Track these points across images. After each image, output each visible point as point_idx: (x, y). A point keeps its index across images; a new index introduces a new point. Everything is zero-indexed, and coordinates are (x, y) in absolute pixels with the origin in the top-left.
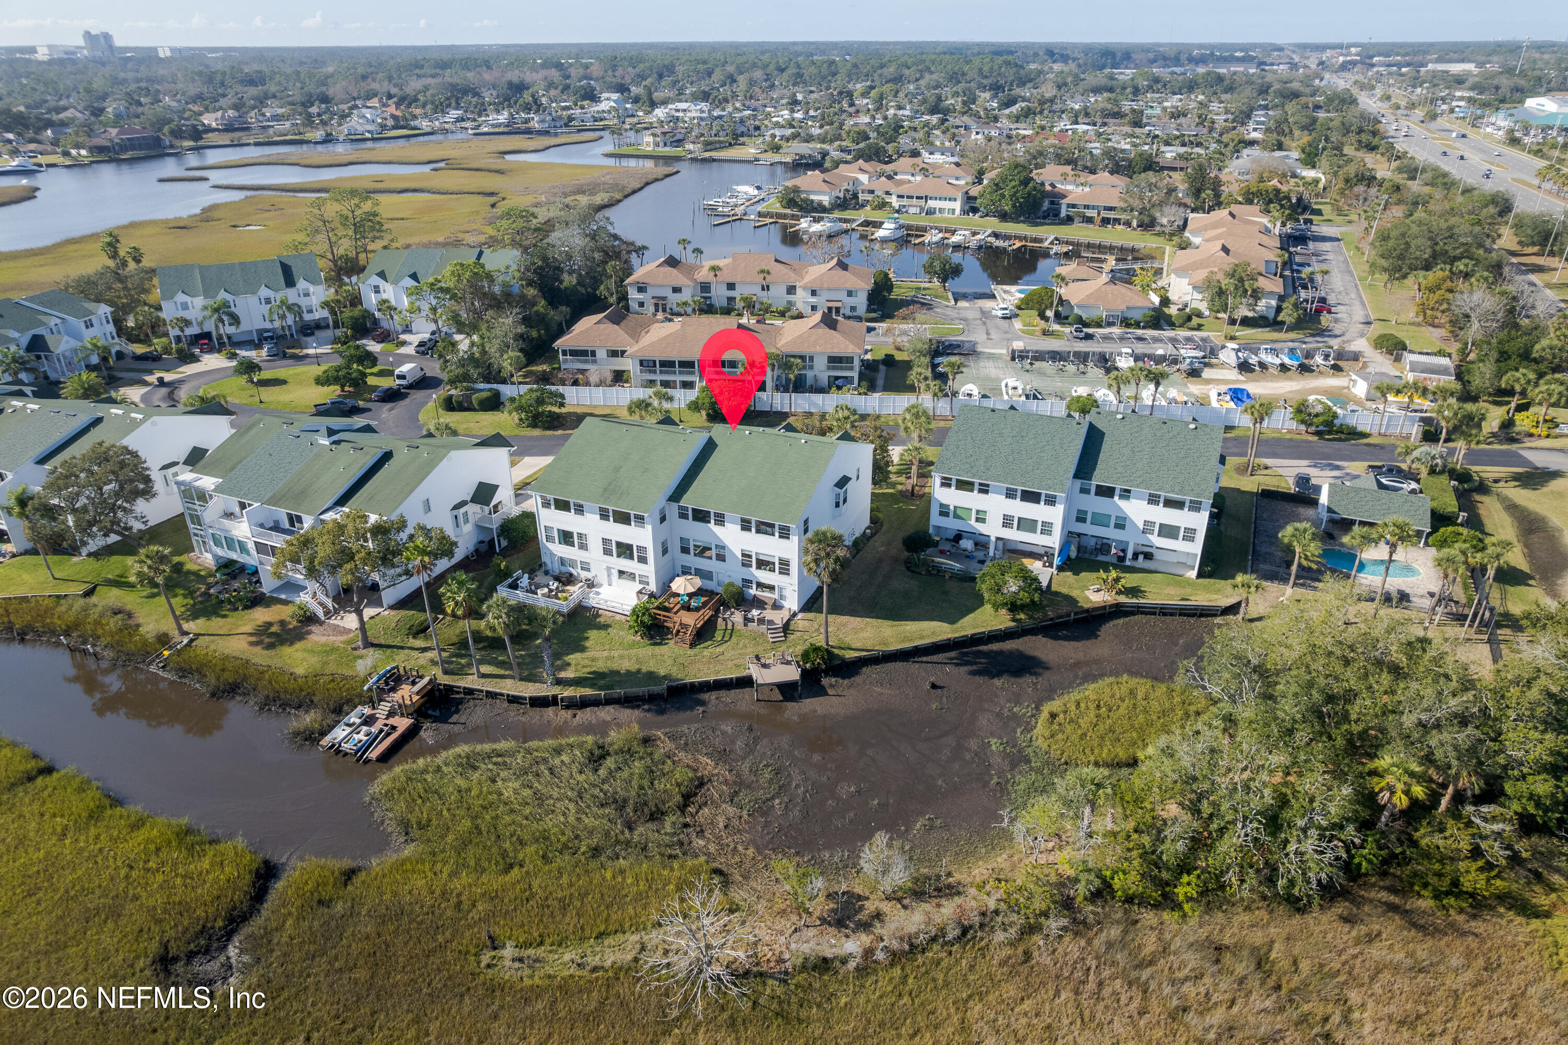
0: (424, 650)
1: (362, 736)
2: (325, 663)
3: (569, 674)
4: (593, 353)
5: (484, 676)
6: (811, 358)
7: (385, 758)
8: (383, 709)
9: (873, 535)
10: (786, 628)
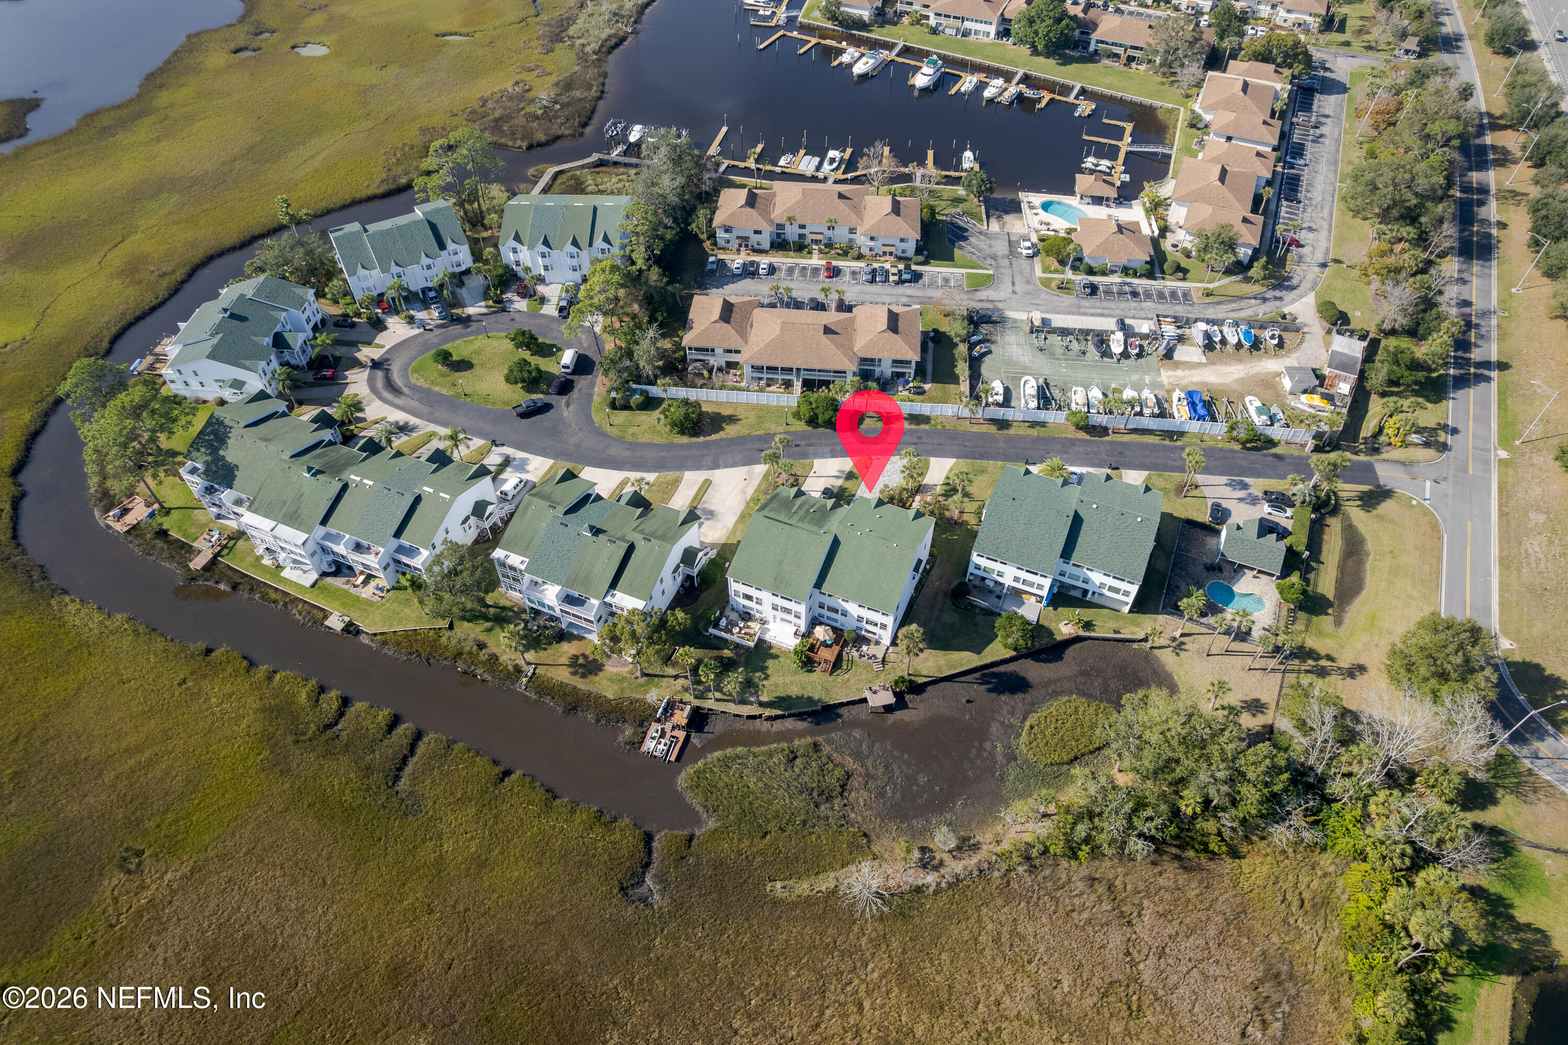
0: (676, 677)
1: (661, 747)
2: (622, 690)
3: (764, 698)
4: (713, 350)
5: (717, 700)
6: (880, 360)
7: (678, 759)
8: (668, 726)
9: (931, 568)
10: (884, 661)
